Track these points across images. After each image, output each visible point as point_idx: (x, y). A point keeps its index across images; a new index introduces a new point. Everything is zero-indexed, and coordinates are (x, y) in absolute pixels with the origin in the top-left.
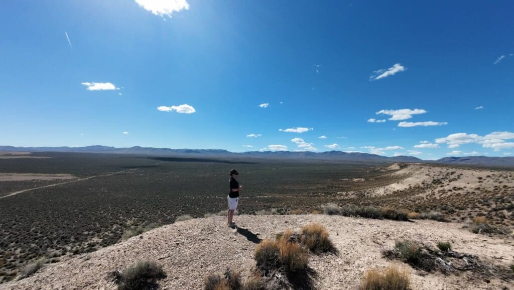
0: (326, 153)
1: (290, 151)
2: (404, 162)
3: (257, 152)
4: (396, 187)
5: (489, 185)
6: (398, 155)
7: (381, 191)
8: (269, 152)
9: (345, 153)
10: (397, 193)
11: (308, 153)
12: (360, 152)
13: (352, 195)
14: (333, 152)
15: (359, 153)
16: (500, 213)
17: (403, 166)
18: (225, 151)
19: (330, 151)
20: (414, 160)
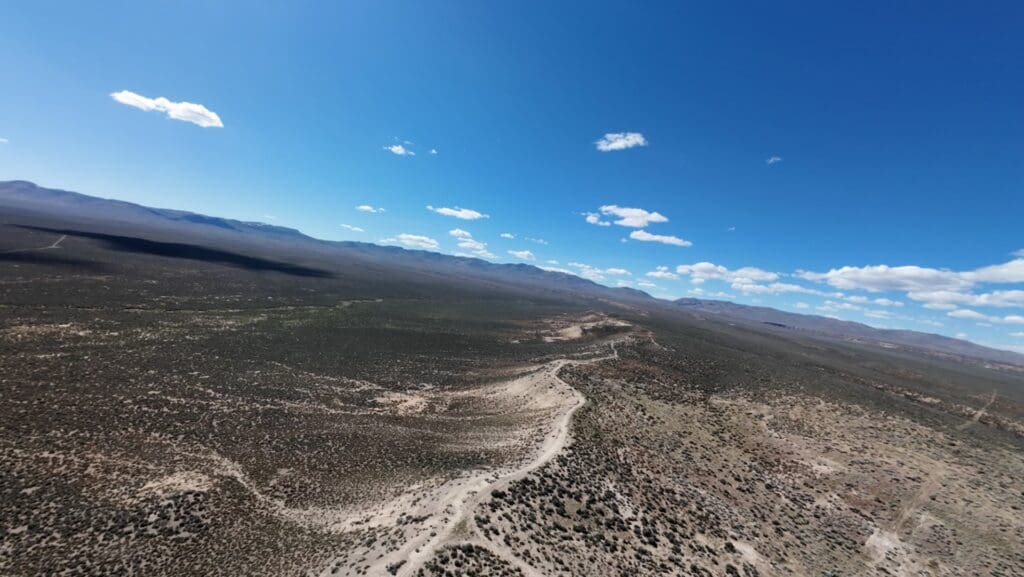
0: (509, 265)
3: (371, 246)
8: (398, 250)
9: (540, 271)
11: (477, 263)
12: (566, 271)
14: (521, 266)
15: (563, 274)
18: (294, 233)
19: (516, 263)
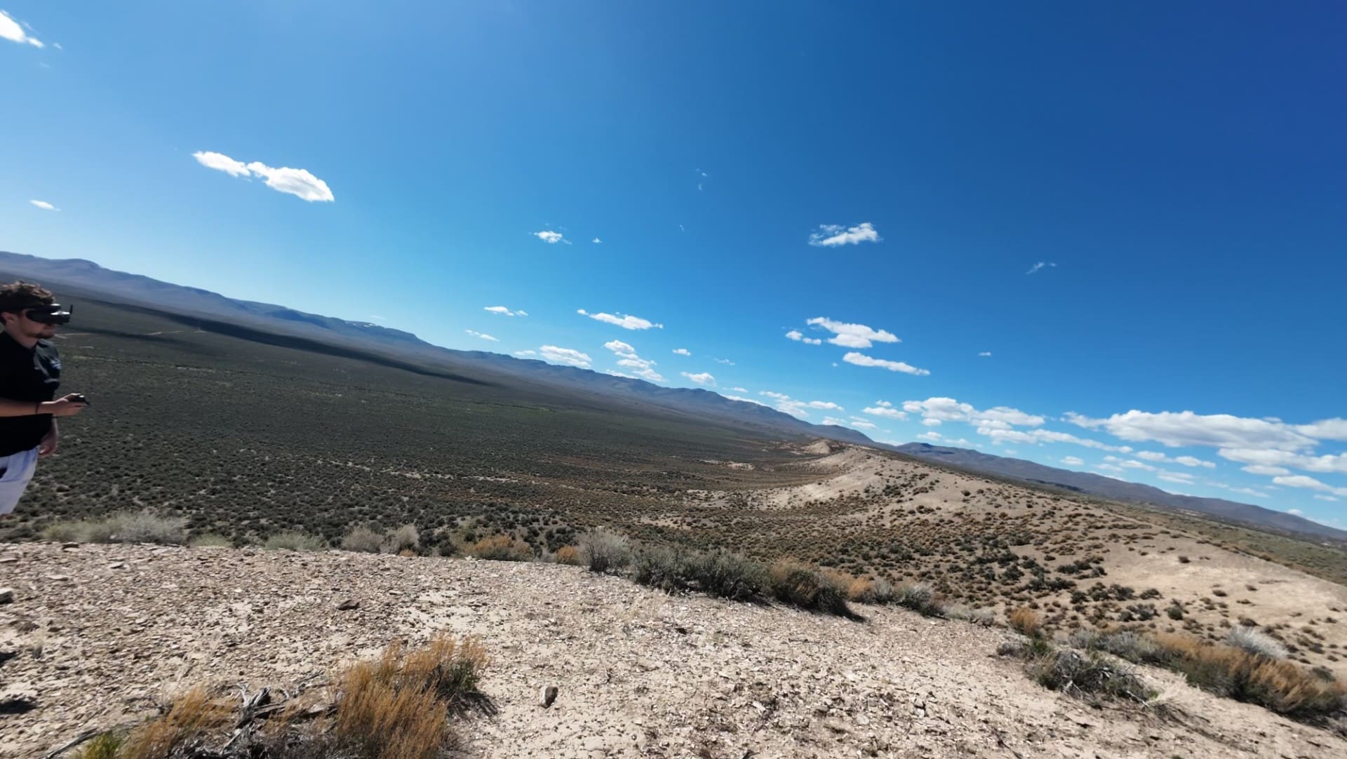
0: (683, 390)
1: (597, 371)
2: (841, 440)
3: (507, 357)
4: (814, 492)
5: (979, 508)
6: (831, 424)
7: (781, 499)
8: (539, 364)
9: (724, 400)
10: (815, 508)
11: (640, 385)
12: (757, 402)
13: (719, 499)
14: (699, 393)
15: (754, 404)
16: (988, 568)
17: (836, 449)
18: (410, 338)
19: (692, 387)
20: (859, 438)
